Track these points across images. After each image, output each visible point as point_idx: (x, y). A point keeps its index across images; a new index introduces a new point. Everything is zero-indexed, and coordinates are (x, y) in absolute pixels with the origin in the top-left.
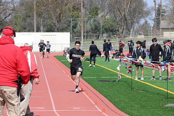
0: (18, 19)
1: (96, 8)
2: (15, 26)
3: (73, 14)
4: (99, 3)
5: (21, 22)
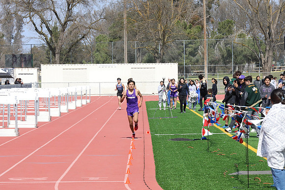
0: (102, 42)
1: (229, 22)
2: (98, 53)
3: (190, 32)
5: (106, 46)
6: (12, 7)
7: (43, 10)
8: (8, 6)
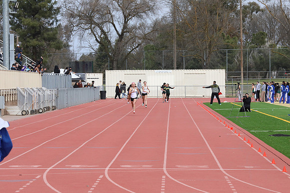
0: (150, 51)
1: (262, 34)
3: (228, 42)
4: (266, 26)
6: (76, 20)
7: (103, 23)
8: (72, 19)
